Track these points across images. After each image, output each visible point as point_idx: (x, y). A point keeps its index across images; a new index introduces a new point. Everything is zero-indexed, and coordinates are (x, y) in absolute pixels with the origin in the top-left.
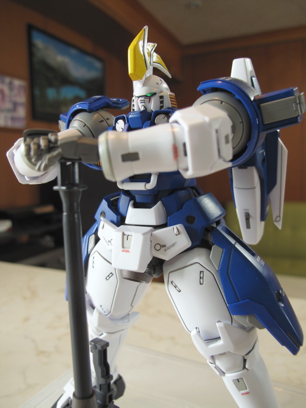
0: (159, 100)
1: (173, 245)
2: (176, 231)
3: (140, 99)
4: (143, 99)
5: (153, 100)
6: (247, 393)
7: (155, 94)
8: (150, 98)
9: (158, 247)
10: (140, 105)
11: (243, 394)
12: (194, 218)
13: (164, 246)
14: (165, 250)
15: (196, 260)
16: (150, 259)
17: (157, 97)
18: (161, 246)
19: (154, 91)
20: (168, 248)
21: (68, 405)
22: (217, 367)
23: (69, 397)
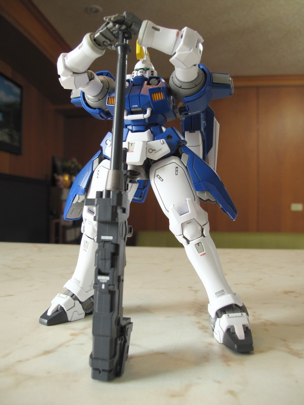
0: (151, 73)
1: (160, 150)
2: (162, 141)
3: (140, 71)
4: (142, 70)
5: (148, 72)
6: (204, 254)
7: (148, 69)
8: (146, 70)
9: (151, 151)
10: (139, 74)
11: (201, 255)
12: (171, 137)
13: (155, 150)
14: (155, 153)
15: (174, 161)
16: (145, 159)
17: (150, 71)
18: (152, 150)
19: (148, 67)
20: (157, 152)
21: (57, 311)
22: (184, 237)
23: (59, 305)
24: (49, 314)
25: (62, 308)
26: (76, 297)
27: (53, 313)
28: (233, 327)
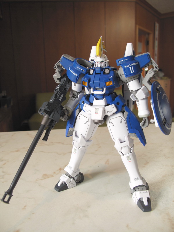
0: (105, 63)
1: (112, 111)
3: (99, 63)
5: (103, 63)
6: (131, 161)
9: (107, 112)
10: (98, 65)
11: (129, 162)
12: (119, 103)
14: (109, 113)
15: (119, 115)
16: (104, 116)
19: (104, 60)
21: (63, 184)
22: (122, 153)
23: (63, 181)
24: (59, 185)
25: (65, 183)
26: (71, 176)
27: (61, 185)
28: (142, 198)
